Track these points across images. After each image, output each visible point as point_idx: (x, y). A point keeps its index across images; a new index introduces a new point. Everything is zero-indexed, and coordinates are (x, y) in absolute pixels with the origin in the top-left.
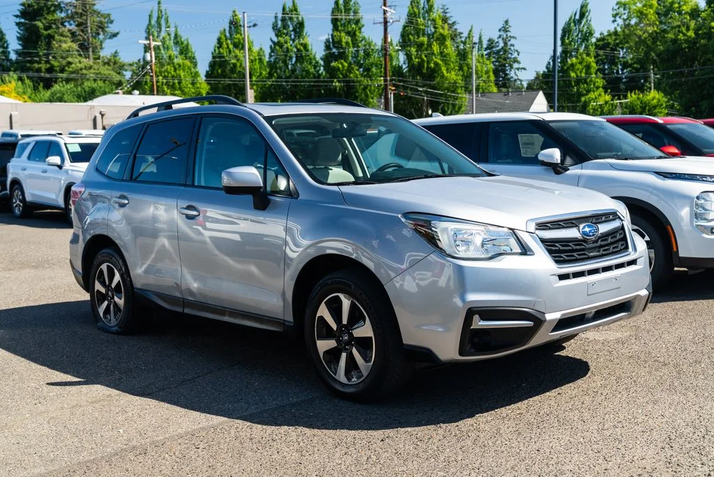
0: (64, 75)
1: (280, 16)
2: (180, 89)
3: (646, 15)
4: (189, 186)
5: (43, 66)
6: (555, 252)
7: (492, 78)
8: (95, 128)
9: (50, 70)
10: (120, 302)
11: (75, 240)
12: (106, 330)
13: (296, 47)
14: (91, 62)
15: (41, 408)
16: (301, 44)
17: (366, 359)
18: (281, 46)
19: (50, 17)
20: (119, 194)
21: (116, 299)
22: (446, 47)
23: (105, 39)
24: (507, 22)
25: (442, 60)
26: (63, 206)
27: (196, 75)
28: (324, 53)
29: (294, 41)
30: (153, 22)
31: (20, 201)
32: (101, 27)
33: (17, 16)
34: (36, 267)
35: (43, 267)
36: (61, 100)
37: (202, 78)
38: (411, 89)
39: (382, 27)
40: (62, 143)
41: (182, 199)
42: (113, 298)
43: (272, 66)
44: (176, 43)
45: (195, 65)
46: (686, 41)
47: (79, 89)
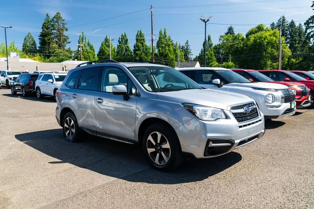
0: (54, 54)
1: (121, 37)
2: (89, 59)
3: (229, 40)
4: (99, 91)
5: (47, 52)
6: (237, 117)
7: (184, 57)
8: (63, 70)
9: (49, 53)
10: (74, 131)
11: (57, 108)
12: (68, 140)
13: (125, 47)
14: (62, 51)
15: (45, 174)
16: (127, 46)
17: (167, 156)
18: (120, 47)
19: (49, 37)
20: (73, 93)
21: (72, 130)
22: (170, 48)
23: (66, 43)
24: (187, 41)
25: (169, 52)
26: (53, 95)
27: (95, 55)
28: (134, 49)
29: (124, 45)
30: (81, 39)
31: (39, 93)
32: (65, 40)
33: (39, 36)
34: (44, 116)
35: (46, 116)
36: (52, 62)
37: (96, 56)
38: (160, 60)
39: (151, 42)
40: (53, 75)
41: (96, 96)
42: (71, 129)
43: (118, 52)
44: (88, 45)
45: (94, 52)
46: (240, 48)
47: (58, 59)
